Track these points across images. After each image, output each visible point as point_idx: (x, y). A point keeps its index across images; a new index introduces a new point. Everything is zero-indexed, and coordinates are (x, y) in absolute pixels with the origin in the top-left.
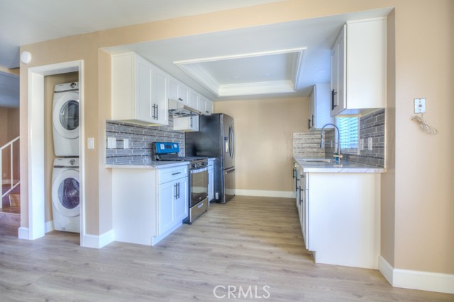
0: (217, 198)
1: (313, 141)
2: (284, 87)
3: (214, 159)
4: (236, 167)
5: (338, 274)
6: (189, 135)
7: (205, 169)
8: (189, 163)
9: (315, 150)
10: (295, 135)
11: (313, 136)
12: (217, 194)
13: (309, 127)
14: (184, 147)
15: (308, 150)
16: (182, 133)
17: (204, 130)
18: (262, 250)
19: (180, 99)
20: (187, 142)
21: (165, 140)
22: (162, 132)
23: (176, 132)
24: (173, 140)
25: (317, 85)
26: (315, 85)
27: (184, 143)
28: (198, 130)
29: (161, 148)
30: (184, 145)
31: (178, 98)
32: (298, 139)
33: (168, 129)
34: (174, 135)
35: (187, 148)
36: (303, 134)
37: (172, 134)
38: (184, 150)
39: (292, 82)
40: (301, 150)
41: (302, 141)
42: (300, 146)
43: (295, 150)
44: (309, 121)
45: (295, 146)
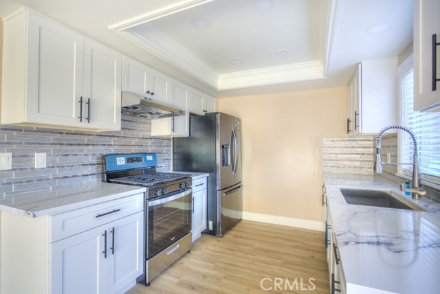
1: (353, 150)
2: (310, 71)
3: (208, 175)
4: (244, 183)
6: (178, 141)
7: (187, 192)
8: (144, 189)
9: (357, 164)
10: (327, 142)
11: (354, 144)
12: (211, 223)
13: (348, 131)
14: (172, 157)
15: (346, 163)
16: (169, 140)
17: (197, 134)
19: (148, 92)
20: (175, 150)
21: (133, 150)
22: (128, 140)
23: (155, 138)
24: (150, 150)
25: (362, 62)
26: (360, 63)
27: (172, 152)
28: (188, 135)
29: (118, 163)
30: (172, 154)
31: (145, 91)
32: (330, 147)
33: (141, 135)
34: (152, 143)
35: (175, 158)
36: (339, 141)
37: (148, 141)
38: (172, 162)
39: (320, 63)
40: (334, 163)
41: (337, 150)
42: (333, 157)
43: (325, 163)
44: (348, 121)
45: (326, 157)
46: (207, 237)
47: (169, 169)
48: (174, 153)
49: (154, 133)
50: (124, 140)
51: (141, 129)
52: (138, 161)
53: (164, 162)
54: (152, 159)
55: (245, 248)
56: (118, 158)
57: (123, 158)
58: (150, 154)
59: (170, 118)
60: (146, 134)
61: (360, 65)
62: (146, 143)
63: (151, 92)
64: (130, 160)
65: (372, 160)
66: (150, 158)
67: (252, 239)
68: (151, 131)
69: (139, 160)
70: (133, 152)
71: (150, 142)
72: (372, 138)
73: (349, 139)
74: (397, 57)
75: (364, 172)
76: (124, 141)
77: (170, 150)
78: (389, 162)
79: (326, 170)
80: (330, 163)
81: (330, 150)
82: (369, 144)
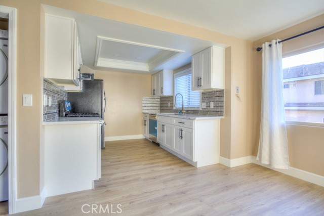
5: (208, 170)
10: (144, 99)
18: (167, 169)
25: (165, 70)
28: (81, 91)
36: (148, 98)
40: (147, 108)
41: (148, 102)
42: (146, 105)
43: (143, 108)
44: (154, 90)
45: (143, 105)
61: (163, 70)
65: (159, 106)
72: (159, 97)
73: (152, 97)
74: (173, 71)
75: (157, 111)
78: (169, 106)
79: (144, 111)
80: (145, 108)
81: (145, 102)
82: (159, 100)
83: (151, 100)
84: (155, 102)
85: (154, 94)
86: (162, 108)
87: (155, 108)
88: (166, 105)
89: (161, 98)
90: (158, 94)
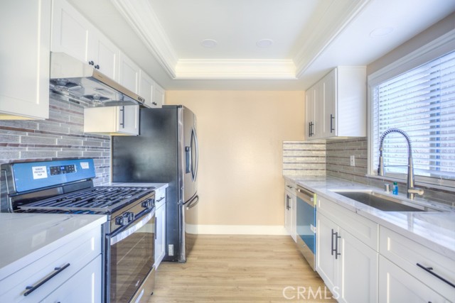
0: (171, 253)
1: (310, 153)
2: (283, 69)
3: (167, 185)
6: (119, 142)
10: (286, 145)
11: (310, 147)
12: (171, 247)
14: (110, 164)
15: (303, 165)
16: (107, 139)
17: (148, 134)
19: (92, 63)
20: (115, 154)
21: (57, 153)
22: (49, 137)
23: (90, 136)
24: (82, 154)
25: (339, 67)
26: (336, 67)
27: (110, 156)
28: (136, 133)
29: (36, 176)
30: (110, 159)
31: (87, 60)
32: (289, 150)
33: (69, 129)
34: (85, 143)
35: (115, 164)
36: (297, 144)
37: (79, 140)
38: (110, 169)
39: (292, 63)
40: (293, 166)
41: (295, 153)
42: (292, 160)
43: (285, 166)
44: (311, 125)
45: (285, 160)
46: (167, 266)
47: (107, 180)
48: (113, 157)
49: (87, 129)
50: (41, 137)
51: (69, 121)
52: (68, 172)
53: (101, 171)
54: (88, 167)
55: (219, 270)
56: (34, 169)
57: (44, 168)
58: (84, 159)
59: (119, 108)
60: (76, 130)
61: (336, 69)
62: (76, 143)
63: (96, 64)
64: (54, 171)
65: (325, 162)
66: (85, 165)
67: (221, 258)
68: (83, 125)
69: (68, 170)
70: (57, 157)
71: (82, 141)
72: (325, 141)
73: (307, 142)
74: (366, 67)
75: (319, 173)
76: (41, 139)
77: (108, 154)
78: (353, 163)
79: (287, 173)
80: (290, 166)
81: (290, 153)
82: (323, 147)
83: (304, 147)
84: (314, 153)
85: (311, 134)
86: (333, 167)
87: (313, 166)
88: (343, 161)
89: (330, 143)
90: (322, 133)
